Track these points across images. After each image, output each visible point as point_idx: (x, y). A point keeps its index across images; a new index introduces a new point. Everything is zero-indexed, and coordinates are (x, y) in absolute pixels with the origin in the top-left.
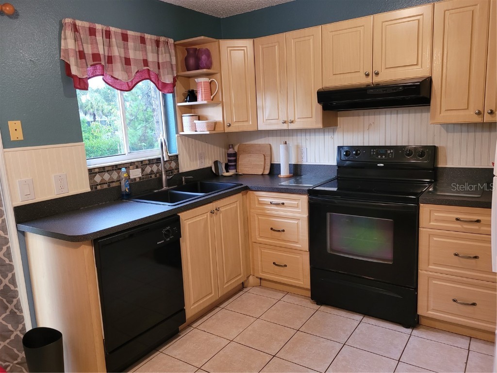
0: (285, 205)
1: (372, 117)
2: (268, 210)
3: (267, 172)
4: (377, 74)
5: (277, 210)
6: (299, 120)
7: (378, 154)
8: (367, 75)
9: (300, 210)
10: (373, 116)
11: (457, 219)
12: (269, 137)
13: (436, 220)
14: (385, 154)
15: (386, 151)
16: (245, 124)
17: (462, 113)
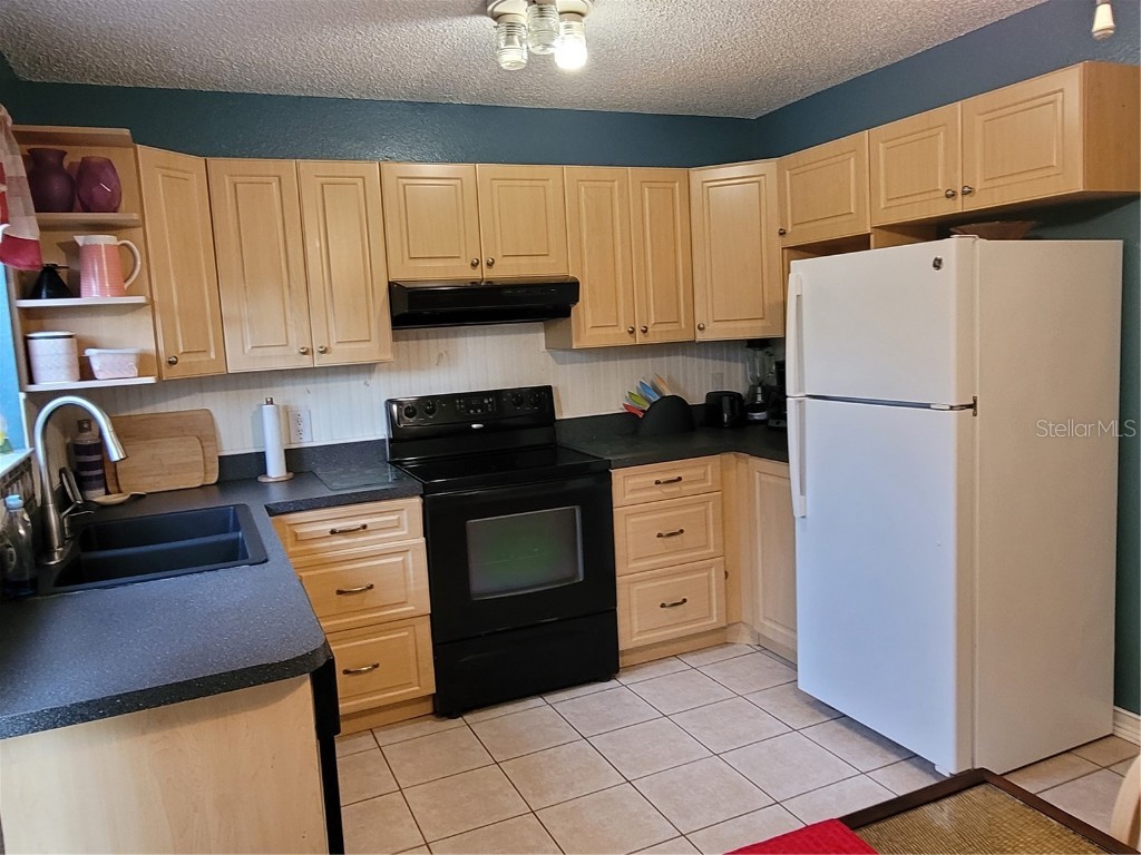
0: (368, 528)
1: (442, 341)
2: (324, 550)
3: (214, 479)
4: (490, 265)
5: (348, 546)
6: (340, 346)
7: (469, 407)
8: (474, 265)
9: (405, 532)
10: (435, 341)
11: (657, 482)
12: (202, 391)
13: (633, 491)
14: (482, 406)
15: (483, 401)
16: (202, 357)
17: (611, 331)
